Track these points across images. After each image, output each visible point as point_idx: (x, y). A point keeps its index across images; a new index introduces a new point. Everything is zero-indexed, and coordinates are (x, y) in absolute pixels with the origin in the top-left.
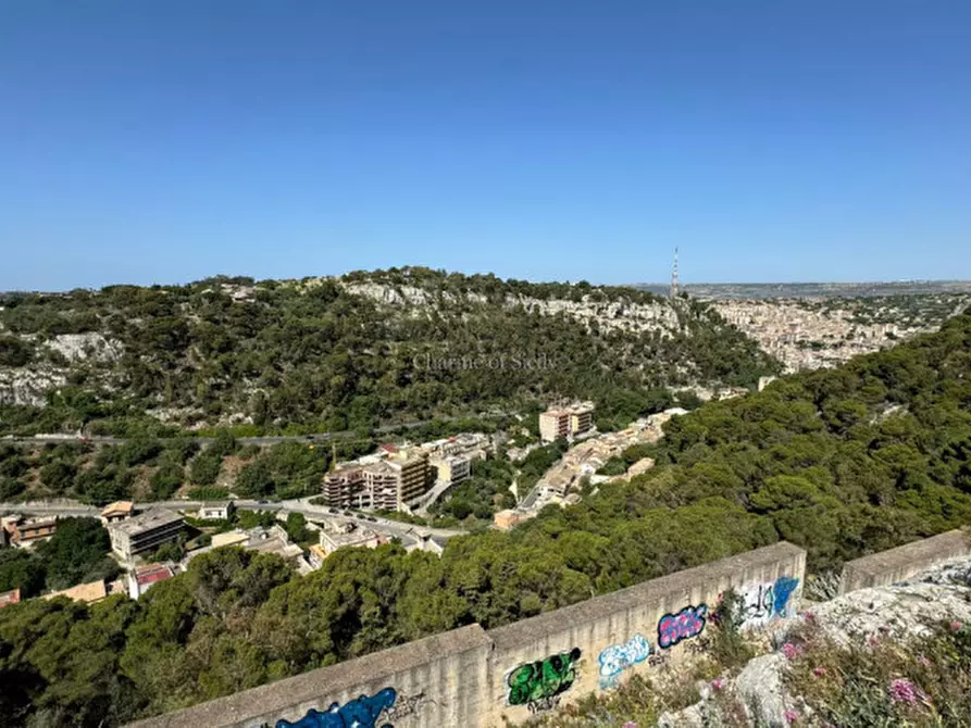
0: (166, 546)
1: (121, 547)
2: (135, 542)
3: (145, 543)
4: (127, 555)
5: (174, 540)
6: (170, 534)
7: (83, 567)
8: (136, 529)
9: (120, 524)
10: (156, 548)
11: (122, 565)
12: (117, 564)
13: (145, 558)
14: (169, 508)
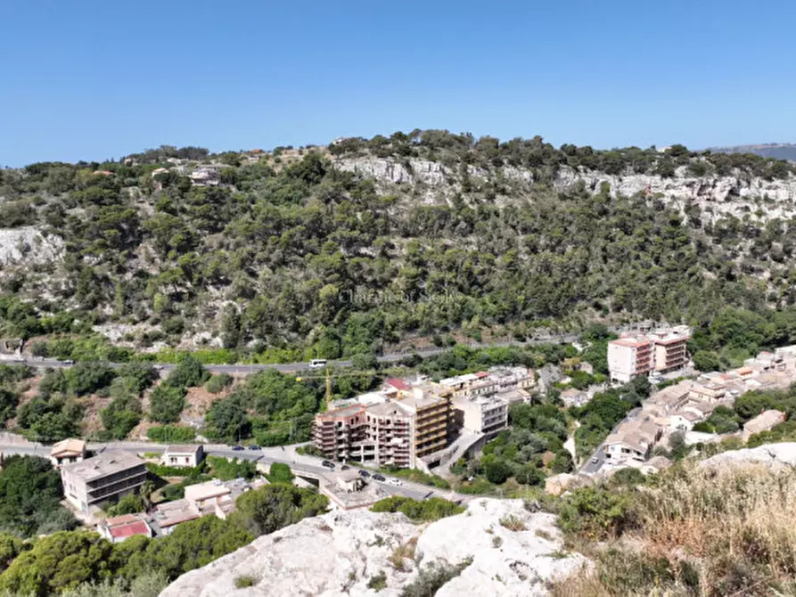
0: (127, 497)
1: (77, 495)
2: (92, 490)
3: (103, 491)
4: (83, 504)
5: (137, 490)
6: (131, 482)
7: (37, 515)
8: (94, 474)
9: (73, 467)
10: (115, 499)
11: (79, 517)
12: (73, 515)
13: (105, 509)
14: (126, 450)
